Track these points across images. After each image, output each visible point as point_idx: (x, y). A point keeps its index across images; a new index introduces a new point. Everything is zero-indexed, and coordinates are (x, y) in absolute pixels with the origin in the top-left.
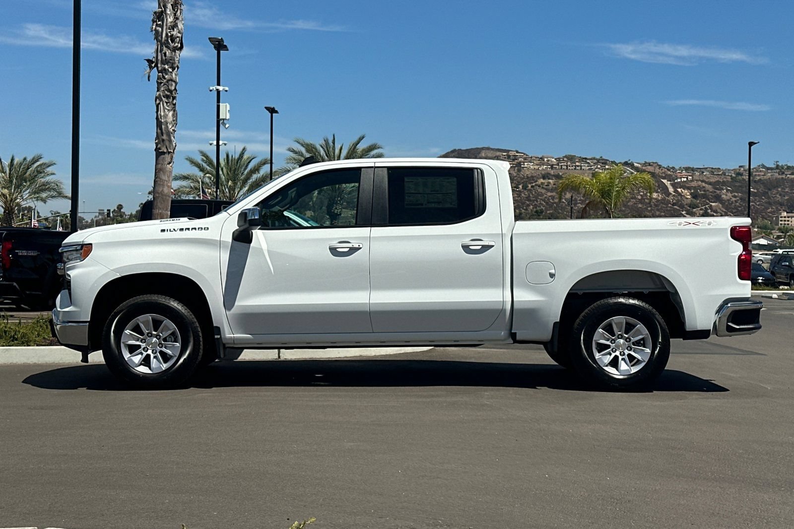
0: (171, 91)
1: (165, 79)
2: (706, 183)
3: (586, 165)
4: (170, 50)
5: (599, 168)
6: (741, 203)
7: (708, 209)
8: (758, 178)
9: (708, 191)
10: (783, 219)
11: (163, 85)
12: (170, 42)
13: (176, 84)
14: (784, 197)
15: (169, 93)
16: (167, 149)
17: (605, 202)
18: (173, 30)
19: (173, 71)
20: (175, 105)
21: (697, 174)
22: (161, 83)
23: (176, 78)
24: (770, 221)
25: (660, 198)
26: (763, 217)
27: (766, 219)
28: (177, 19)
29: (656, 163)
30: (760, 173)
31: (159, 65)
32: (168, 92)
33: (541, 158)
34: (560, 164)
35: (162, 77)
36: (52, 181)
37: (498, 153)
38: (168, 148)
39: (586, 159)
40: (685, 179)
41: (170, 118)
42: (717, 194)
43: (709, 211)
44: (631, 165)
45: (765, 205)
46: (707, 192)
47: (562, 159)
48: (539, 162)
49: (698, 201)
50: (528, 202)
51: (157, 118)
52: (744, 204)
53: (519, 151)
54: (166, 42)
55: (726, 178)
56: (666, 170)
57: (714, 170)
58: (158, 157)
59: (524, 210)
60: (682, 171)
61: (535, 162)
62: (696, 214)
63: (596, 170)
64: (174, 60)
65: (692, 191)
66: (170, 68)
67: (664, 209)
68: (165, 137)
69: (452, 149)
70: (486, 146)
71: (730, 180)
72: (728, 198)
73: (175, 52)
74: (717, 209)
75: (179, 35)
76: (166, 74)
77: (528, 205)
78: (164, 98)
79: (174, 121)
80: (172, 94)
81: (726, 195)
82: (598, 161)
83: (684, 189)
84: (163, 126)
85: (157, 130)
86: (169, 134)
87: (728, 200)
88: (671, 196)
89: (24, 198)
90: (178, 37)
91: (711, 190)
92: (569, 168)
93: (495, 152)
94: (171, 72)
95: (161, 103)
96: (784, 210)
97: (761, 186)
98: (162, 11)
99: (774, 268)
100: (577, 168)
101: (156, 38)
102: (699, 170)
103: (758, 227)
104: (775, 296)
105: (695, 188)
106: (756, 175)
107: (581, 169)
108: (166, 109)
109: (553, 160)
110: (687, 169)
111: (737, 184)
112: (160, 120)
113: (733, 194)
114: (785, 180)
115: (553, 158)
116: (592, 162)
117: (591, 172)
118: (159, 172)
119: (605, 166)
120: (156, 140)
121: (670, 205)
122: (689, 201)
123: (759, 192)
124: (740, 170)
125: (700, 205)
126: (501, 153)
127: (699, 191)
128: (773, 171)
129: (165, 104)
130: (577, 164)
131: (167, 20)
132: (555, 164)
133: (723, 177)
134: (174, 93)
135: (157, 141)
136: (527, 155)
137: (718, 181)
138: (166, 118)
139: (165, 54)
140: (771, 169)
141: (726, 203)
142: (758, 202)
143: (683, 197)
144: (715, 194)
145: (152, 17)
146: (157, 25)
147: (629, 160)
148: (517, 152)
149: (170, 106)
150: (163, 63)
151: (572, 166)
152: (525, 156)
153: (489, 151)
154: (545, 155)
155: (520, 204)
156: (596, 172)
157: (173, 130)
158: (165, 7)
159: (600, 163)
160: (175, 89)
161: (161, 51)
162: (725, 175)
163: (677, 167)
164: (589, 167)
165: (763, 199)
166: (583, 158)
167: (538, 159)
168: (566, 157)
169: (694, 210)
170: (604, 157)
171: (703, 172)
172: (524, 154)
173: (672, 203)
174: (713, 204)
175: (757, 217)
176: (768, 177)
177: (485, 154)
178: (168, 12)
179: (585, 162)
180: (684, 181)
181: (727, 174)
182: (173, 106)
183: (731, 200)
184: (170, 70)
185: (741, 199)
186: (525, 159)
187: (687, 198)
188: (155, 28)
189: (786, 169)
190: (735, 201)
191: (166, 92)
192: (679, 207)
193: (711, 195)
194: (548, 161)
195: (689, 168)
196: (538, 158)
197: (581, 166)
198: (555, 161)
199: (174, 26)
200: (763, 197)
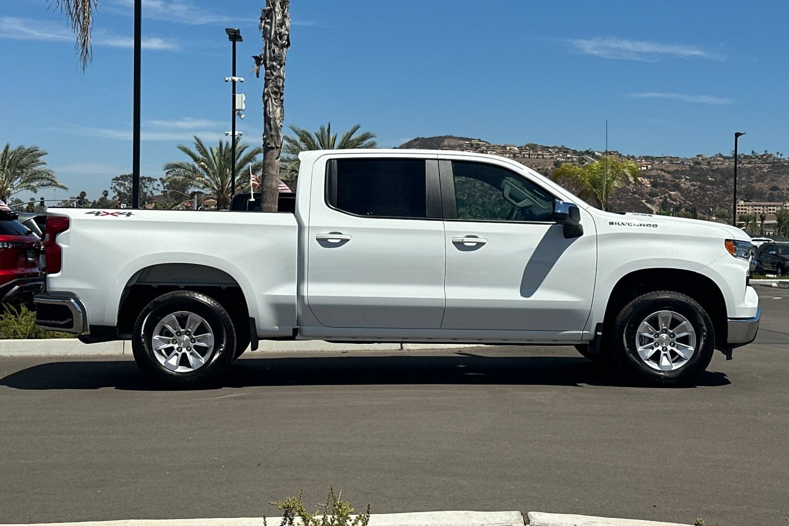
0: (278, 88)
1: (273, 75)
2: (665, 171)
3: (548, 154)
4: (279, 47)
5: (561, 157)
6: (700, 192)
7: (668, 198)
8: (716, 167)
9: (667, 179)
10: (740, 207)
11: (272, 82)
12: (279, 39)
13: (284, 80)
14: (741, 185)
15: (277, 90)
16: (276, 145)
17: (596, 192)
18: (282, 28)
19: (280, 68)
20: (282, 101)
21: (656, 162)
22: (270, 79)
23: (283, 74)
24: (727, 209)
25: (620, 187)
26: (721, 206)
27: (724, 208)
28: (286, 16)
29: (616, 152)
30: (717, 162)
31: (268, 62)
32: (275, 88)
33: (504, 147)
34: (522, 153)
35: (270, 73)
36: (43, 169)
37: (461, 142)
38: (276, 143)
39: (547, 147)
40: (645, 168)
41: (278, 114)
42: (676, 183)
43: (668, 200)
44: (592, 154)
45: (723, 193)
46: (667, 181)
47: (524, 148)
48: (502, 150)
49: (658, 190)
50: (490, 192)
51: (265, 114)
52: (702, 193)
53: (482, 140)
54: (274, 39)
55: (685, 167)
56: (626, 159)
57: (673, 159)
58: (266, 153)
59: (488, 199)
60: (642, 160)
61: (498, 151)
62: (656, 202)
63: (558, 159)
64: (282, 57)
65: (652, 180)
66: (278, 64)
67: (624, 197)
68: (273, 133)
69: (415, 138)
70: (449, 135)
71: (689, 169)
72: (687, 187)
73: (283, 49)
74: (676, 198)
75: (287, 33)
76: (275, 71)
77: (491, 195)
78: (272, 94)
79: (281, 116)
80: (280, 90)
81: (685, 184)
82: (560, 150)
83: (644, 178)
84: (272, 122)
85: (265, 125)
86: (277, 130)
87: (687, 189)
88: (631, 185)
89: (15, 187)
90: (285, 34)
91: (670, 179)
92: (531, 156)
93: (457, 141)
94: (279, 69)
95: (270, 99)
96: (740, 199)
97: (719, 174)
98: (271, 10)
99: (759, 256)
100: (539, 157)
101: (264, 36)
102: (658, 159)
103: (716, 216)
104: (774, 285)
105: (654, 177)
106: (713, 164)
107: (543, 157)
108: (275, 105)
109: (516, 148)
110: (646, 158)
111: (696, 173)
112: (269, 115)
113: (692, 183)
114: (743, 169)
115: (515, 147)
116: (553, 151)
117: (552, 160)
118: (268, 167)
119: (566, 155)
120: (263, 136)
121: (630, 194)
122: (649, 190)
123: (716, 180)
124: (698, 159)
125: (659, 194)
126: (463, 142)
127: (658, 179)
128: (730, 160)
129: (273, 100)
130: (539, 152)
131: (275, 17)
132: (518, 152)
133: (681, 165)
134: (281, 90)
135: (265, 137)
136: (489, 144)
137: (677, 170)
138: (274, 114)
139: (274, 51)
140: (728, 158)
141: (685, 192)
142: (716, 190)
143: (643, 186)
144: (674, 183)
145: (261, 15)
146: (266, 23)
147: (590, 149)
148: (480, 141)
149: (278, 102)
150: (272, 59)
151: (534, 155)
152: (487, 145)
153: (452, 140)
154: (508, 143)
155: (483, 193)
156: (558, 161)
157: (281, 126)
158: (274, 5)
159: (561, 151)
160: (283, 86)
161: (270, 48)
162: (683, 164)
163: (637, 157)
164: (551, 156)
165: (721, 188)
166: (545, 147)
167: (500, 148)
168: (528, 145)
169: (654, 198)
170: (566, 146)
171: (662, 161)
172: (487, 143)
173: (632, 192)
174: (672, 193)
175: (715, 205)
176: (726, 166)
177: (448, 142)
178: (277, 10)
179: (547, 150)
180: (644, 170)
181: (686, 163)
182: (280, 102)
183: (690, 189)
184: (278, 67)
185: (699, 188)
186: (488, 148)
187: (647, 187)
188: (264, 26)
189: (743, 158)
190: (694, 190)
191: (275, 89)
192: (639, 195)
193: (670, 184)
194: (511, 149)
195: (649, 157)
196: (500, 146)
197: (543, 155)
198: (517, 149)
199: (282, 24)
200: (721, 186)
